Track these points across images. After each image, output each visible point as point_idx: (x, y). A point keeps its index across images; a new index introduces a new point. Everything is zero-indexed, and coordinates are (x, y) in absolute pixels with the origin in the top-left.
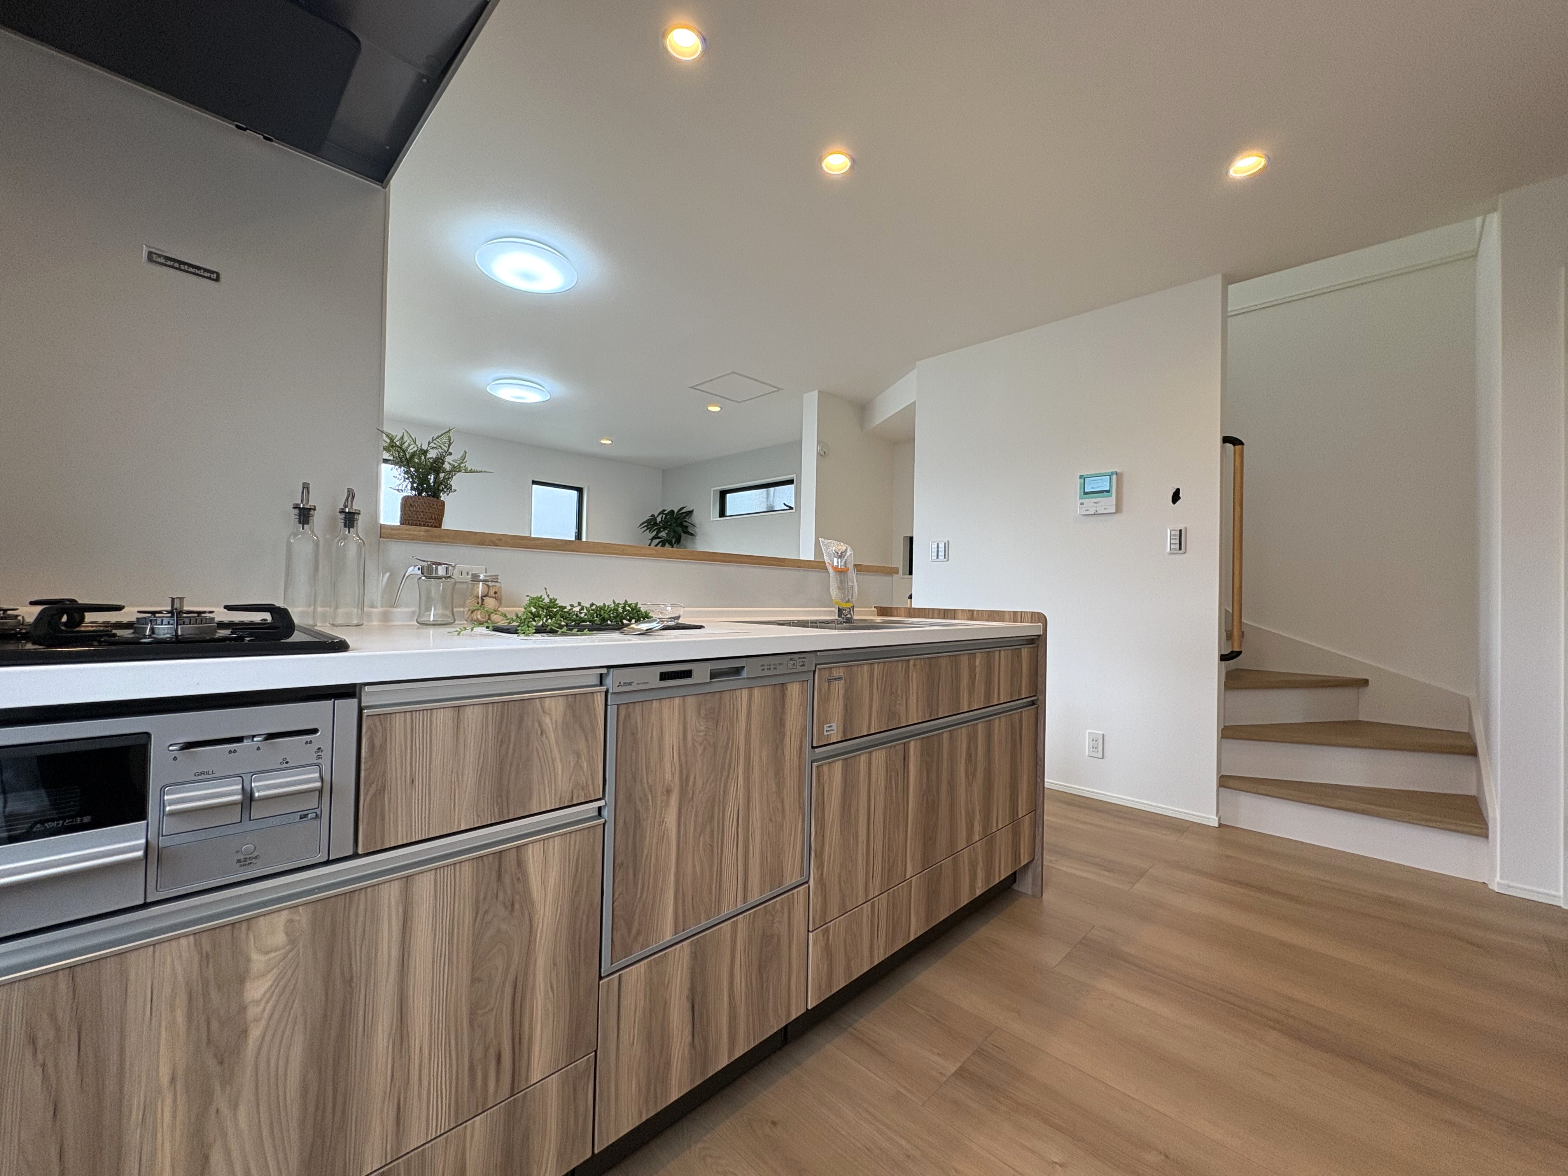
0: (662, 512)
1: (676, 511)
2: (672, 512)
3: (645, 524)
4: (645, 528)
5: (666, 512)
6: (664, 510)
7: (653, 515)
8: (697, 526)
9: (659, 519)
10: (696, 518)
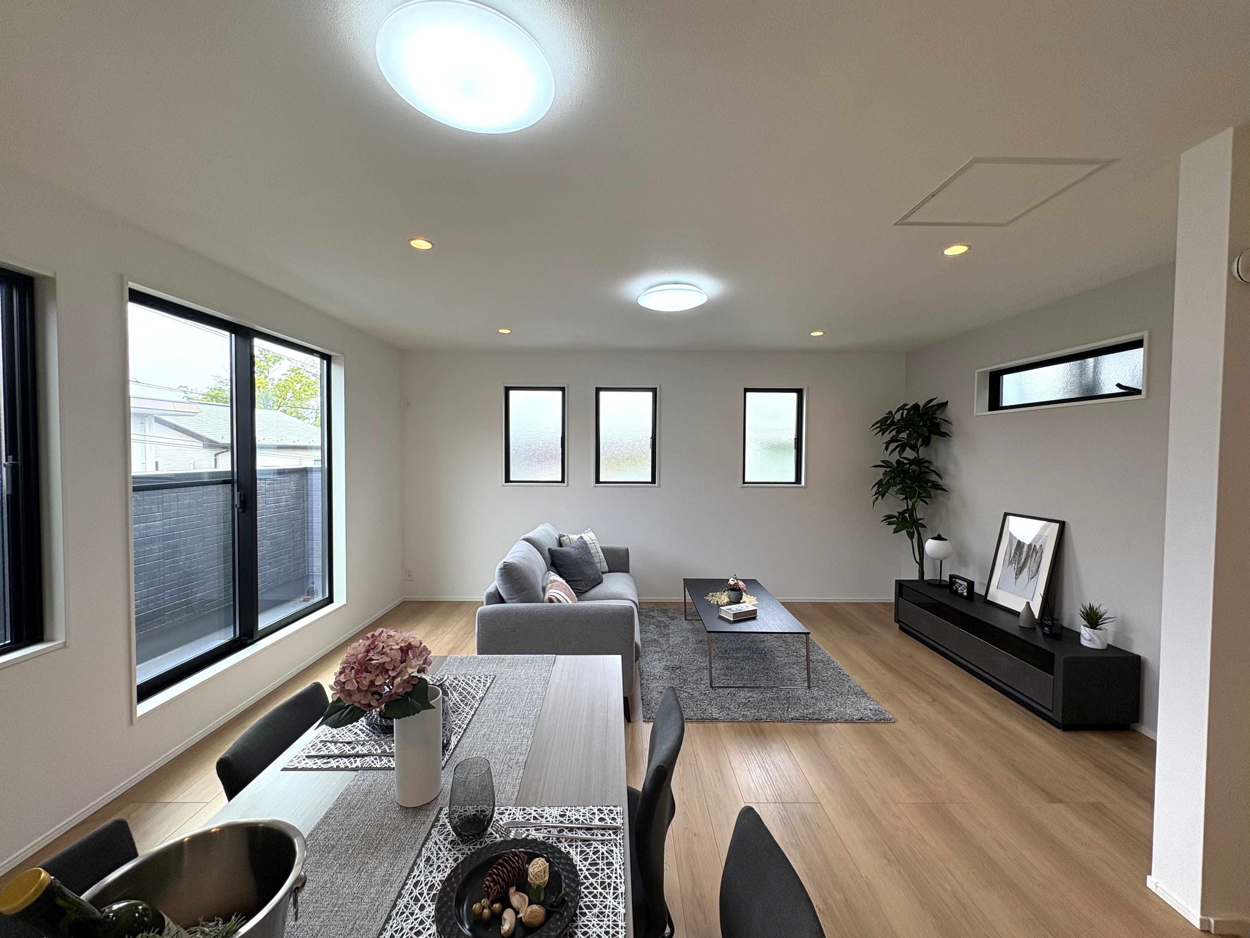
0: (903, 408)
1: (921, 404)
2: (916, 407)
3: (879, 425)
4: (879, 429)
5: (908, 407)
6: (905, 405)
7: (890, 412)
8: (954, 423)
9: (898, 416)
10: (952, 412)
